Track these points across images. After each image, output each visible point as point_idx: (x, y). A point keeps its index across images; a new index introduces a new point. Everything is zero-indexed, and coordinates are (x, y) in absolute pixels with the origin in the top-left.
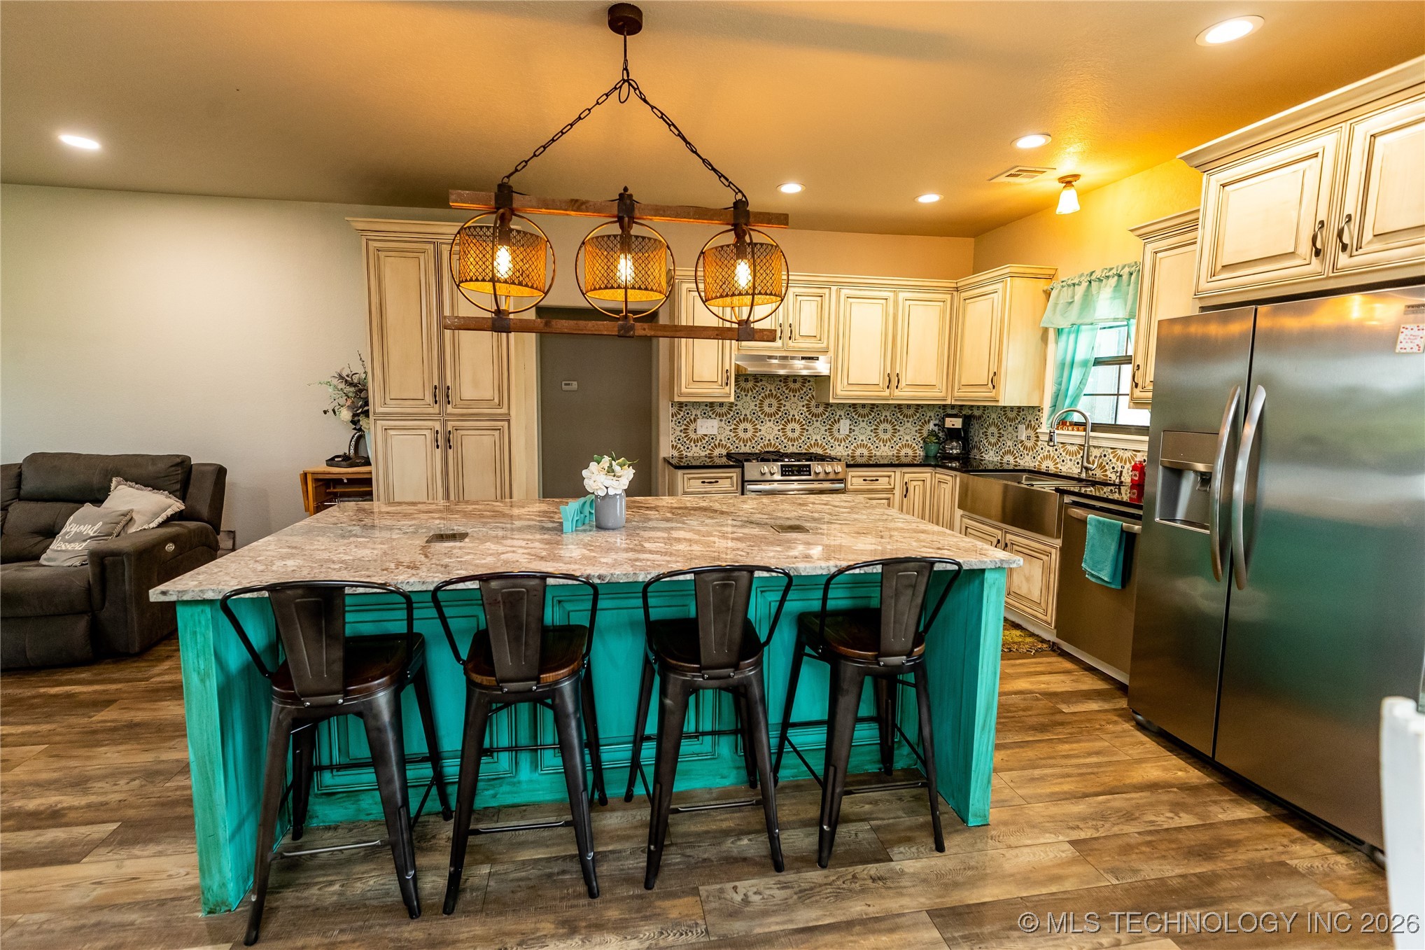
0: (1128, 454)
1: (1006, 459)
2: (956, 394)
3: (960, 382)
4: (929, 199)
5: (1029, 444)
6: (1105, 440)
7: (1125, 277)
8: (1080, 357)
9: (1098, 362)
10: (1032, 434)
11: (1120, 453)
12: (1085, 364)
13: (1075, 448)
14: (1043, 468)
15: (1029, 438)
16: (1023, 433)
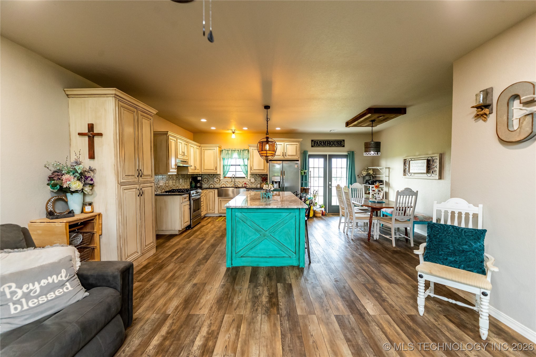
0: (242, 182)
1: (211, 186)
2: (202, 171)
3: (203, 169)
4: (213, 128)
5: (218, 182)
6: (237, 180)
7: (240, 151)
8: (229, 164)
9: (231, 165)
10: (218, 180)
11: (240, 182)
12: (229, 166)
13: (230, 182)
14: (222, 186)
15: (217, 181)
16: (216, 180)
